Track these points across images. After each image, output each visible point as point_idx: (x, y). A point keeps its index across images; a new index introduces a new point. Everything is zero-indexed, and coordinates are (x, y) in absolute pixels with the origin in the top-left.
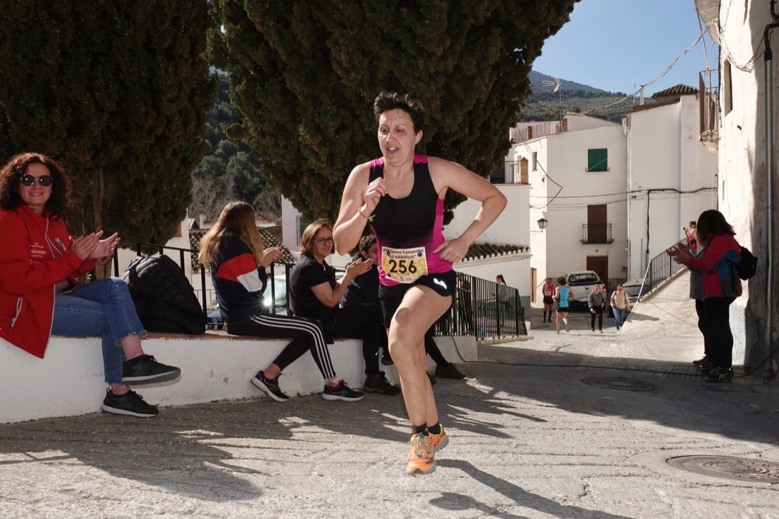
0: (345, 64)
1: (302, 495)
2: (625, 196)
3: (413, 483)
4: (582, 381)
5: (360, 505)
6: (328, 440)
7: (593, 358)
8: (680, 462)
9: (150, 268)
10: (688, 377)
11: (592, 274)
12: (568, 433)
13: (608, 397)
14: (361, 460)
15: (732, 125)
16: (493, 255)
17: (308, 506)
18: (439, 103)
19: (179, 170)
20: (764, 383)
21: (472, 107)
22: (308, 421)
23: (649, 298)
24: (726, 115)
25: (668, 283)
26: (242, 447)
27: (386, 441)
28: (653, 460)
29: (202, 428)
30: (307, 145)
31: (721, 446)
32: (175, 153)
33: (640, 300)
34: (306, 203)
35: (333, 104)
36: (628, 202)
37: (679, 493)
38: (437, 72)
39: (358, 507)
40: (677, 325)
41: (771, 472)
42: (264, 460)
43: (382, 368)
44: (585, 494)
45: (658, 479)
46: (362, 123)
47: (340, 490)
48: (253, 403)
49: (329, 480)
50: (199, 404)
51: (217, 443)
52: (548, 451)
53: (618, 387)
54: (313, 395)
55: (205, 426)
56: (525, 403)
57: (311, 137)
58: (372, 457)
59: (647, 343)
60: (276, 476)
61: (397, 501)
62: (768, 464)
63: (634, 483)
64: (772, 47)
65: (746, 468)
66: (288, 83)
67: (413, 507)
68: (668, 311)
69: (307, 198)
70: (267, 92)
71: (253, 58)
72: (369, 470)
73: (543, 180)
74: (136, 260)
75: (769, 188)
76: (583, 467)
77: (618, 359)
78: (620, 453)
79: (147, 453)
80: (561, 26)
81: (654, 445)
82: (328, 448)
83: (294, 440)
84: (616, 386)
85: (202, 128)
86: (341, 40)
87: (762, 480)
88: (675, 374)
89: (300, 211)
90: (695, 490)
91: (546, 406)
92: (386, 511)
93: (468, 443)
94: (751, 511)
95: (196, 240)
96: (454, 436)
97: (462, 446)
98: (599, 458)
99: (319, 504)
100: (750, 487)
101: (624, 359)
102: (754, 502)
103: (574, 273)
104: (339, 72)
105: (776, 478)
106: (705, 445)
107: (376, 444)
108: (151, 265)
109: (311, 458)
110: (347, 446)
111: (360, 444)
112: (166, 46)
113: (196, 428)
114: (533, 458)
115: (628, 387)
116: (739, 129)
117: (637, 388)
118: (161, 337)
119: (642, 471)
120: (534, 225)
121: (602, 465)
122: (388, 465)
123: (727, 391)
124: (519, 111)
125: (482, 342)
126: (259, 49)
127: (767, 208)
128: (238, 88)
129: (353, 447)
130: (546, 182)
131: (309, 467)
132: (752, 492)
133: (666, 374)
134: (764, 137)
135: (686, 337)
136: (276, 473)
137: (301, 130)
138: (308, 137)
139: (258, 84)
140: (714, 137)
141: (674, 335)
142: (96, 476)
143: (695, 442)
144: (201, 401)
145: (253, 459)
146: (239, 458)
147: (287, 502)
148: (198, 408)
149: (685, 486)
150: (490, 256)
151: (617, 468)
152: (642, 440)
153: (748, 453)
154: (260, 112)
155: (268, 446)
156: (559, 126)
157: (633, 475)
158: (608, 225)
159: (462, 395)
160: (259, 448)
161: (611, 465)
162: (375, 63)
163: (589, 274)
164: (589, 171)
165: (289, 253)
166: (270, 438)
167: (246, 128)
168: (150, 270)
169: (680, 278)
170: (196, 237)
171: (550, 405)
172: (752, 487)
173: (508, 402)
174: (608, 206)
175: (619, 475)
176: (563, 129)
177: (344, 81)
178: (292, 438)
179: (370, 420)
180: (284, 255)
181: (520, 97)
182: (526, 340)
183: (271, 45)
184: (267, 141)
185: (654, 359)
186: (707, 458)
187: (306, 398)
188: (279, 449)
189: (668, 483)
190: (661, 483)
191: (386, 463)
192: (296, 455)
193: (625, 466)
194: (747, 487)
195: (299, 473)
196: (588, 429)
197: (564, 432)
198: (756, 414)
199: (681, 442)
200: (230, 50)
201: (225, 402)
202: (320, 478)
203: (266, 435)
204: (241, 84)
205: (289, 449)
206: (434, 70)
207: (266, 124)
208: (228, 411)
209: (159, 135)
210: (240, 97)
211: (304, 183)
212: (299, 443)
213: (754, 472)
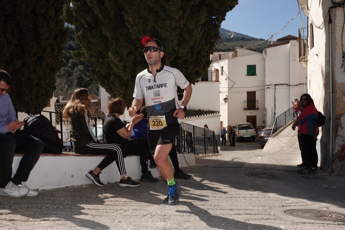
0: (131, 23)
2: (264, 87)
3: (164, 225)
4: (245, 174)
6: (123, 205)
7: (249, 164)
8: (291, 212)
9: (34, 121)
10: (294, 172)
11: (249, 124)
12: (239, 200)
13: (257, 182)
14: (139, 214)
15: (314, 53)
16: (203, 115)
18: (176, 42)
19: (49, 73)
20: (329, 175)
21: (192, 44)
22: (113, 195)
23: (276, 135)
24: (311, 49)
25: (284, 128)
27: (151, 204)
28: (278, 211)
30: (113, 61)
31: (310, 204)
32: (47, 65)
33: (272, 136)
34: (113, 90)
35: (126, 42)
36: (266, 90)
37: (291, 227)
38: (176, 27)
40: (289, 148)
41: (333, 216)
42: (91, 215)
43: (149, 169)
45: (281, 220)
48: (86, 187)
49: (124, 224)
50: (59, 188)
52: (229, 208)
53: (261, 178)
54: (116, 183)
56: (218, 185)
57: (115, 58)
58: (145, 213)
59: (275, 157)
62: (331, 213)
63: (270, 223)
64: (332, 17)
65: (322, 215)
66: (103, 31)
68: (284, 142)
69: (112, 87)
70: (93, 36)
71: (86, 19)
72: (143, 219)
73: (226, 79)
74: (27, 117)
75: (331, 83)
76: (245, 215)
77: (261, 164)
78: (263, 209)
79: (32, 213)
80: (235, 6)
81: (279, 205)
82: (123, 209)
83: (106, 205)
84: (261, 177)
85: (61, 53)
86: (130, 11)
87: (329, 220)
88: (288, 171)
89: (109, 93)
90: (298, 226)
91: (228, 187)
95: (58, 108)
98: (253, 211)
100: (323, 224)
101: (265, 164)
103: (240, 124)
104: (128, 26)
105: (335, 219)
106: (303, 204)
107: (147, 206)
108: (35, 120)
109: (115, 214)
110: (133, 208)
111: (139, 206)
112: (43, 12)
114: (222, 211)
115: (266, 177)
116: (317, 56)
117: (270, 178)
119: (273, 217)
120: (222, 101)
123: (312, 179)
124: (215, 47)
125: (198, 157)
126: (89, 15)
127: (330, 93)
128: (78, 34)
129: (135, 208)
130: (227, 81)
131: (114, 218)
132: (325, 226)
133: (284, 171)
134: (329, 60)
135: (293, 154)
136: (98, 221)
137: (109, 54)
138: (113, 58)
139: (88, 31)
140: (305, 60)
141: (287, 152)
142: (6, 225)
143: (298, 203)
144: (60, 187)
145: (86, 215)
146: (79, 214)
148: (58, 190)
149: (293, 224)
150: (201, 116)
151: (261, 216)
152: (273, 202)
153: (322, 208)
154: (90, 45)
155: (93, 208)
156: (233, 54)
157: (269, 219)
158: (256, 101)
159: (188, 182)
160: (89, 209)
161: (259, 214)
162: (146, 22)
163: (248, 124)
164: (248, 75)
165: (104, 114)
166: (95, 204)
167: (82, 53)
168: (34, 122)
170: (58, 107)
171: (230, 186)
172: (324, 224)
173: (210, 185)
174: (256, 92)
175: (262, 219)
176: (235, 55)
177: (131, 31)
178: (105, 204)
179: (144, 195)
180: (102, 116)
181: (215, 40)
182: (218, 155)
183: (95, 12)
184: (93, 60)
185: (278, 164)
186: (302, 210)
187: (113, 184)
188: (99, 209)
189: (286, 222)
190: (282, 222)
191: (151, 215)
192: (107, 212)
193: (265, 215)
194: (322, 224)
195: (109, 221)
196: (248, 197)
197: (237, 199)
198: (325, 189)
199: (291, 203)
200: (75, 15)
201: (72, 187)
202: (119, 223)
203: (92, 203)
204: (80, 32)
205: (104, 209)
206: (174, 26)
207: (93, 51)
208: (74, 191)
209: (39, 56)
210: (80, 38)
211: (111, 80)
212: (109, 206)
213: (325, 217)
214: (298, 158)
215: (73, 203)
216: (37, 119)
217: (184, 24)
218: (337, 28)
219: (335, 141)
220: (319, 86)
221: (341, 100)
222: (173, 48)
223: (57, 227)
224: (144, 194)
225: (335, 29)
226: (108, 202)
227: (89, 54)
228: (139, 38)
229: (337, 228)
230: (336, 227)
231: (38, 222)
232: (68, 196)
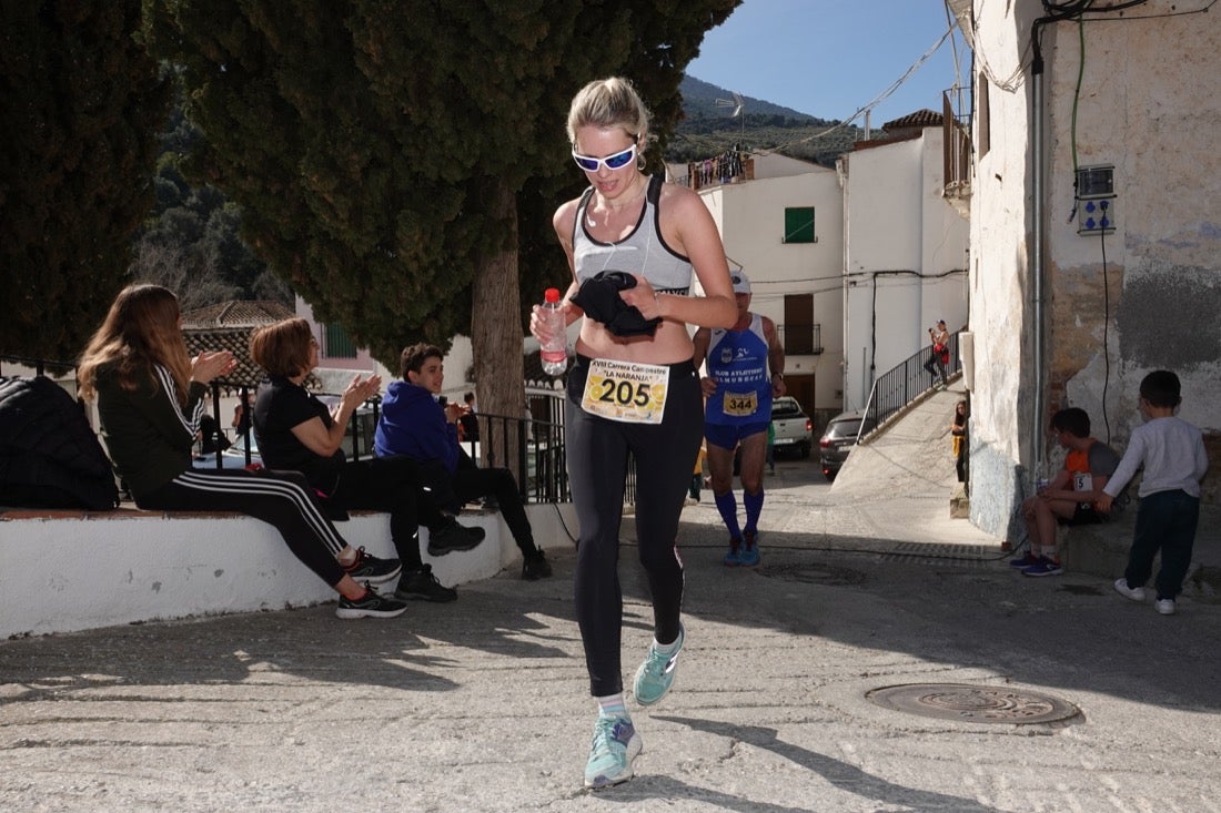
0: (375, 59)
1: (258, 780)
2: (840, 281)
3: (453, 750)
5: (355, 793)
7: (781, 534)
8: (884, 696)
9: (15, 398)
10: (917, 559)
11: (792, 403)
12: (723, 655)
13: (792, 596)
14: (374, 714)
15: (989, 172)
17: (263, 799)
18: (532, 128)
19: (108, 231)
23: (873, 438)
24: (981, 157)
25: (902, 415)
26: (169, 700)
28: (844, 695)
29: (104, 672)
30: (314, 192)
32: (100, 202)
33: (861, 441)
34: (318, 288)
35: (359, 125)
36: (845, 290)
37: (876, 746)
38: (528, 78)
39: (352, 796)
40: (914, 479)
41: (1019, 707)
42: (204, 722)
44: (732, 755)
45: (848, 724)
46: (407, 158)
47: (328, 768)
48: (207, 623)
49: (312, 752)
50: (106, 629)
51: (124, 695)
52: (686, 687)
53: (809, 580)
54: (313, 605)
55: (110, 667)
57: (321, 179)
58: (393, 708)
59: (867, 508)
60: (219, 748)
61: (421, 783)
63: (810, 734)
64: (1043, 54)
65: (983, 702)
66: (282, 87)
67: (445, 790)
68: (899, 459)
69: (317, 279)
70: (246, 102)
71: (221, 42)
72: (384, 730)
75: (1038, 270)
76: (737, 710)
77: (817, 535)
78: (798, 685)
80: (732, 11)
81: (853, 671)
82: (324, 696)
83: (264, 684)
84: (807, 577)
86: (370, 19)
87: (1004, 720)
88: (899, 555)
89: (307, 301)
90: (903, 743)
92: (398, 801)
93: (558, 679)
94: (979, 771)
96: (539, 667)
97: (549, 683)
98: (763, 694)
99: (282, 795)
100: (983, 733)
101: (826, 536)
102: (987, 756)
104: (367, 72)
105: (1024, 716)
108: (17, 394)
109: (288, 716)
112: (80, 18)
113: (92, 670)
115: (823, 578)
116: (998, 180)
117: (839, 580)
118: (33, 517)
119: (827, 712)
121: (766, 705)
122: (419, 721)
126: (233, 29)
127: (1034, 301)
128: (197, 94)
129: (364, 693)
131: (282, 730)
132: (986, 740)
133: (885, 556)
134: (1031, 192)
136: (222, 743)
137: (303, 167)
138: (314, 179)
139: (230, 88)
140: (964, 192)
141: (908, 494)
144: (112, 623)
145: (185, 721)
146: (160, 720)
147: (228, 793)
148: (104, 636)
149: (887, 735)
151: (788, 710)
152: (835, 662)
153: (990, 678)
154: (236, 136)
155: (215, 697)
157: (812, 721)
158: (815, 327)
159: (563, 599)
160: (202, 700)
161: (780, 705)
162: (426, 59)
163: (786, 402)
164: (787, 242)
166: (223, 683)
168: (15, 402)
169: (920, 408)
172: (986, 732)
173: (636, 608)
174: (815, 296)
175: (789, 721)
176: (747, 175)
177: (374, 88)
181: (666, 122)
183: (252, 22)
184: (249, 184)
186: (927, 688)
187: (302, 610)
188: (234, 701)
189: (861, 731)
190: (851, 732)
191: (416, 718)
192: (263, 711)
193: (802, 706)
194: (980, 733)
195: (262, 742)
196: (756, 648)
197: (716, 654)
198: (1009, 616)
199: (894, 664)
200: (181, 27)
201: (155, 624)
202: (298, 749)
203: (215, 677)
204: (202, 88)
205: (253, 700)
206: (523, 74)
207: (247, 156)
208: (158, 639)
209: (71, 170)
210: (200, 109)
211: (312, 255)
212: (272, 690)
213: (994, 708)
214: (939, 512)
215: (145, 678)
216: (26, 390)
217: (556, 68)
218: (1058, 90)
219: (1048, 459)
220: (1003, 279)
221: (1068, 326)
222: (522, 149)
223: (70, 769)
224: (406, 643)
225: (1052, 94)
226: (275, 674)
227: (235, 164)
228: (405, 112)
229: (1025, 746)
230: (1023, 742)
231: (4, 753)
232: (135, 656)
